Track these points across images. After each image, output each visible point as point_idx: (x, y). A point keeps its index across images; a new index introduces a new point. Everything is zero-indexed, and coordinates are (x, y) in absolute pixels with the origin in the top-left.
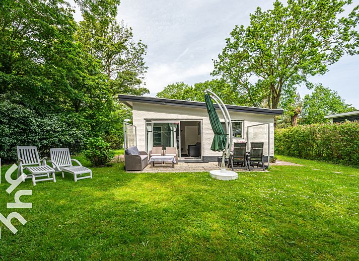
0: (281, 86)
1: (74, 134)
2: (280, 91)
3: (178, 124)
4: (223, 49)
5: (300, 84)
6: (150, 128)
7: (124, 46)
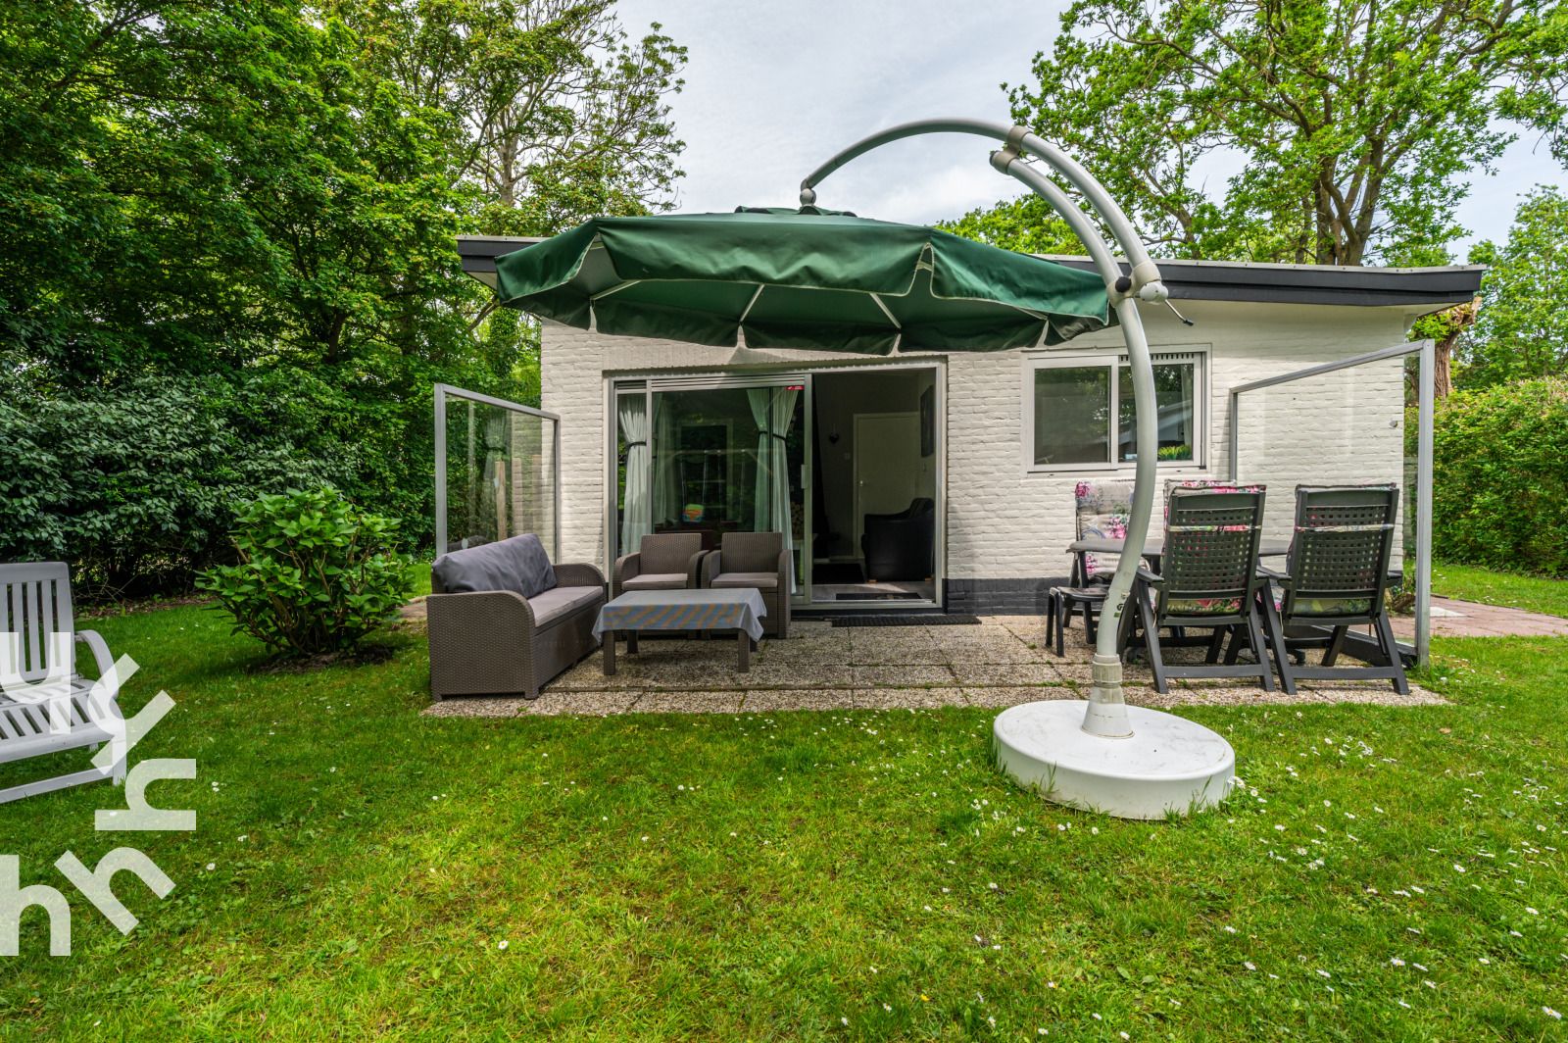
0: (1374, 187)
1: (278, 473)
2: (1367, 212)
3: (801, 393)
4: (1063, 18)
5: (1495, 162)
6: (639, 426)
7: (570, 46)
